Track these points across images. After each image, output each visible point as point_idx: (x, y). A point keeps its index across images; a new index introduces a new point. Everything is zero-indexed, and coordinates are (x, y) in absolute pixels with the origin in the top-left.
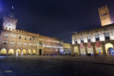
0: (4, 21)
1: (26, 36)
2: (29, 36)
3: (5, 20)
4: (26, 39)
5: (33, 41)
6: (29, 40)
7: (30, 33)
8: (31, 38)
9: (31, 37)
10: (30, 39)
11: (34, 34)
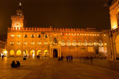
1: (33, 33)
2: (36, 32)
3: (12, 20)
4: (33, 37)
5: (43, 38)
9: (40, 33)
10: (39, 37)
11: (43, 29)
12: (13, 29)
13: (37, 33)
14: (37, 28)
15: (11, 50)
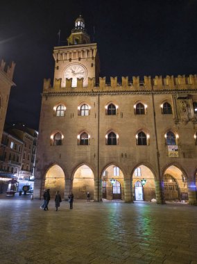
0: (57, 64)
1: (140, 97)
2: (153, 92)
3: (58, 61)
4: (140, 111)
5: (184, 116)
6: (159, 116)
7: (157, 81)
8: (167, 105)
9: (170, 97)
10: (167, 109)
11: (180, 80)
12: (64, 85)
13: (155, 96)
14: (153, 78)
15: (51, 165)
